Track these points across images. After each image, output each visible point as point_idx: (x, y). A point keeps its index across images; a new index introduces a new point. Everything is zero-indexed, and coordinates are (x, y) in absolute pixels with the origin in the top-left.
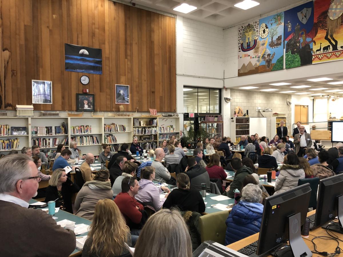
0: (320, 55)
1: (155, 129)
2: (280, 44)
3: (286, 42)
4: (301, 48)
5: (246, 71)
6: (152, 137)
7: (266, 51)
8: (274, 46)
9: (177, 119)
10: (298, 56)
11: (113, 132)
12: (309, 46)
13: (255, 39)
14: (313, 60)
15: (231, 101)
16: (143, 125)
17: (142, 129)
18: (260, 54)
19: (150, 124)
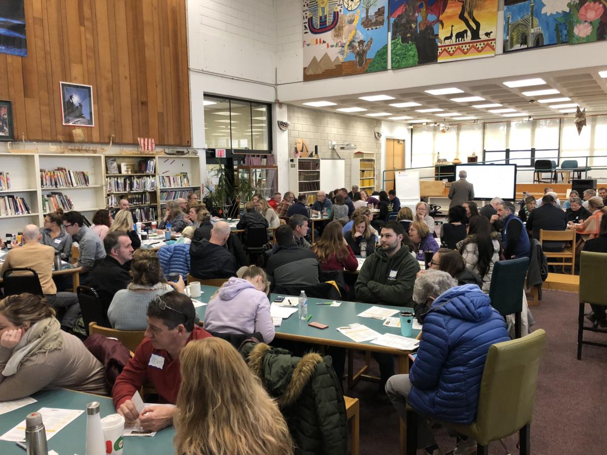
0: (450, 47)
1: (152, 180)
2: (382, 23)
3: (392, 20)
4: (418, 32)
5: (320, 72)
6: (146, 196)
7: (355, 34)
8: (371, 26)
9: (195, 160)
10: (414, 46)
11: (62, 187)
12: (432, 29)
13: (335, 10)
14: (440, 55)
15: (289, 128)
16: (127, 171)
17: (125, 180)
18: (345, 40)
19: (140, 171)
